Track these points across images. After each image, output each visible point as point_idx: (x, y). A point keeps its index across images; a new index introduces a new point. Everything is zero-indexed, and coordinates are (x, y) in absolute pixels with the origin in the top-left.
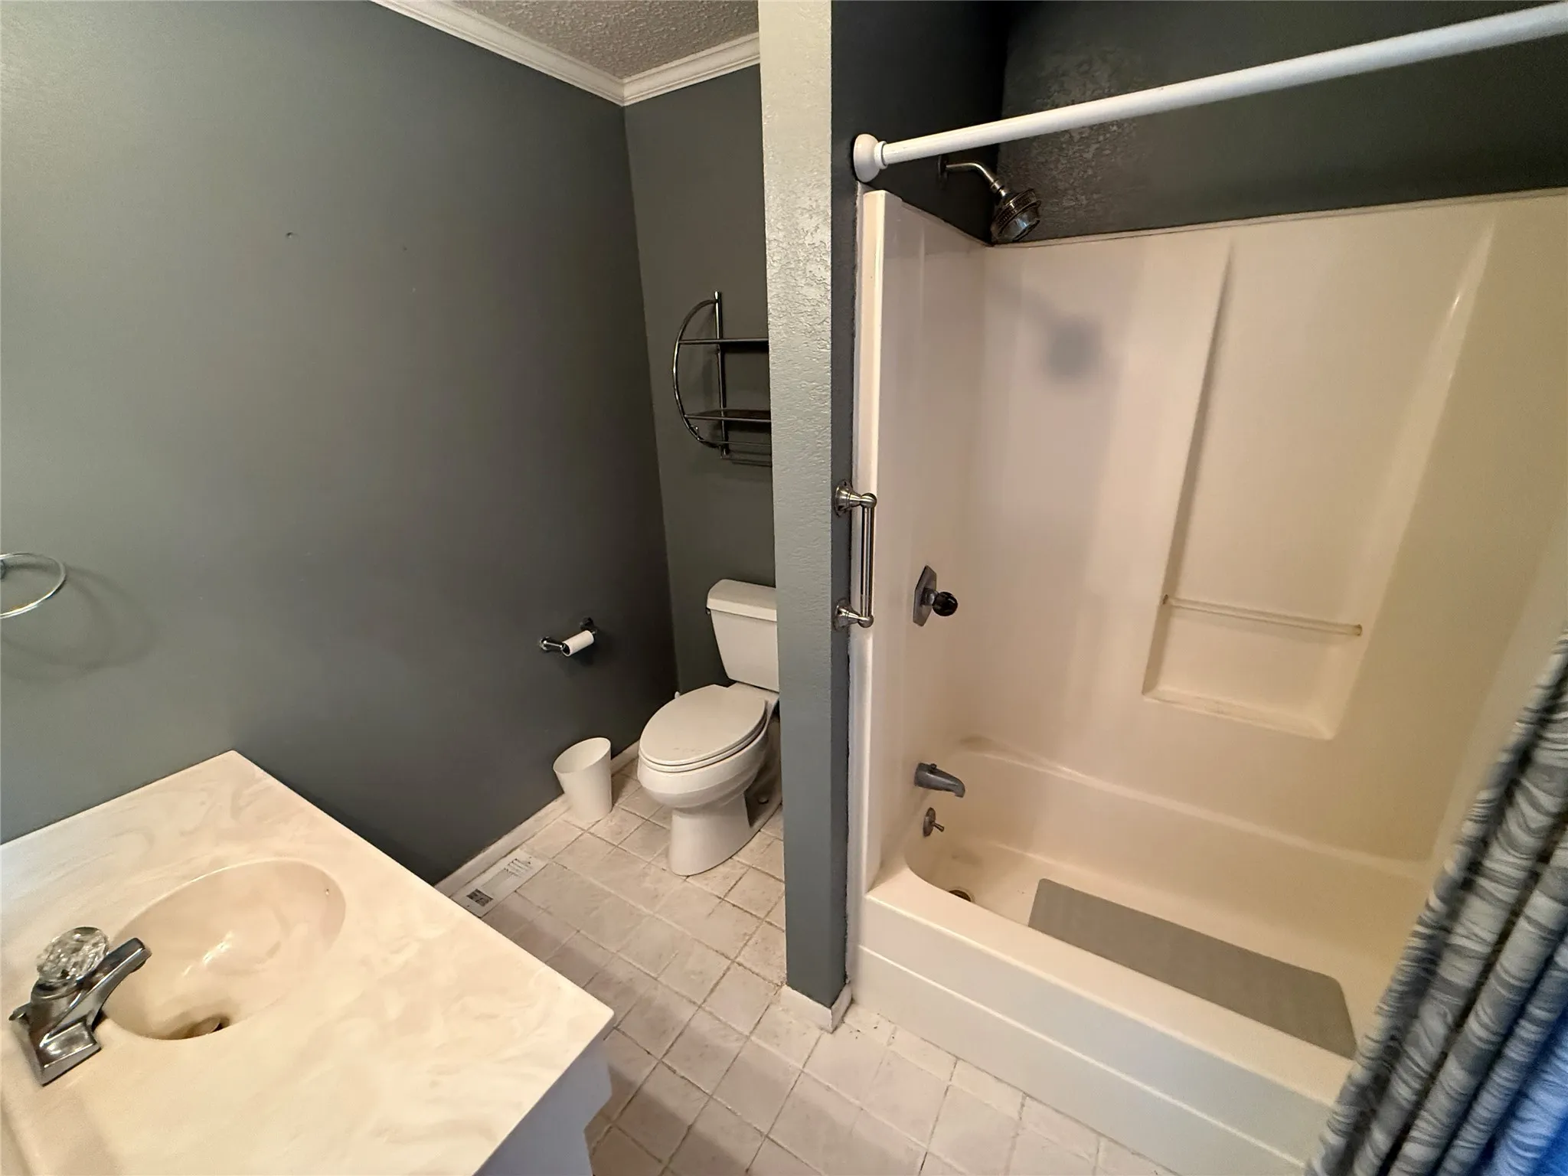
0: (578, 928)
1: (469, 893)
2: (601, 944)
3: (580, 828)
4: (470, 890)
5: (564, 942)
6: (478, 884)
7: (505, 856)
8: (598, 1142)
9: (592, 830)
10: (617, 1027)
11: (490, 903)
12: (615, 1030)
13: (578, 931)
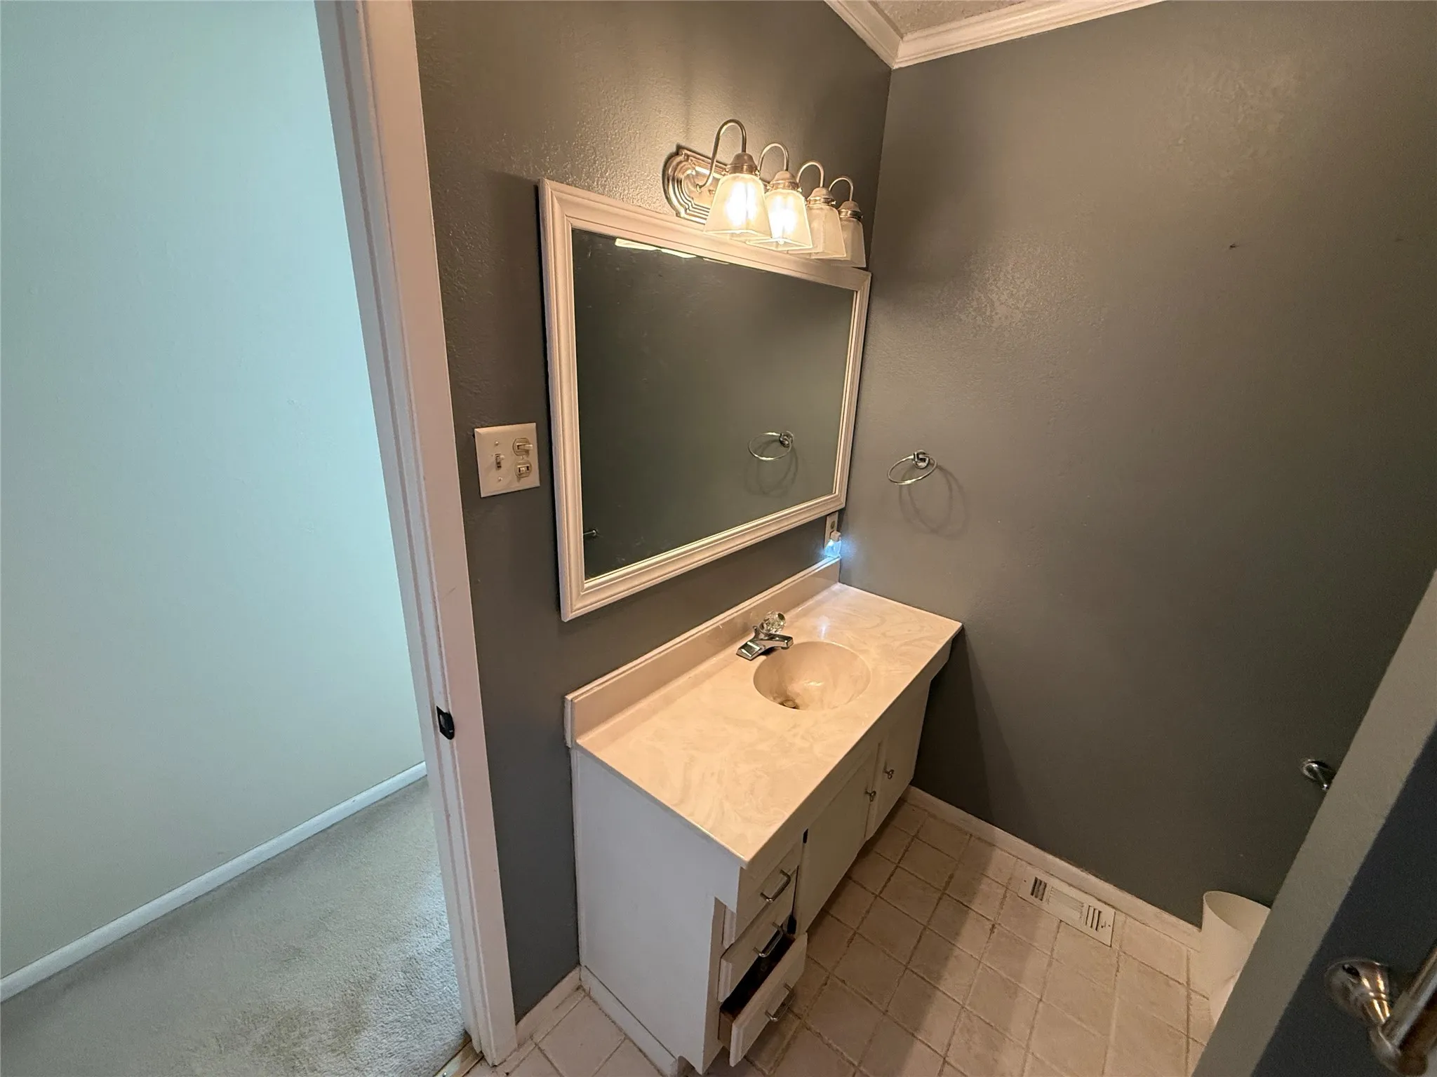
0: (1043, 999)
1: (1039, 878)
2: (1035, 1032)
3: (1188, 978)
4: (1043, 877)
5: (1021, 985)
6: (1053, 883)
7: (1099, 900)
8: (842, 1053)
9: (1193, 996)
10: (947, 1062)
11: (1037, 900)
12: (942, 1060)
13: (1041, 1000)
